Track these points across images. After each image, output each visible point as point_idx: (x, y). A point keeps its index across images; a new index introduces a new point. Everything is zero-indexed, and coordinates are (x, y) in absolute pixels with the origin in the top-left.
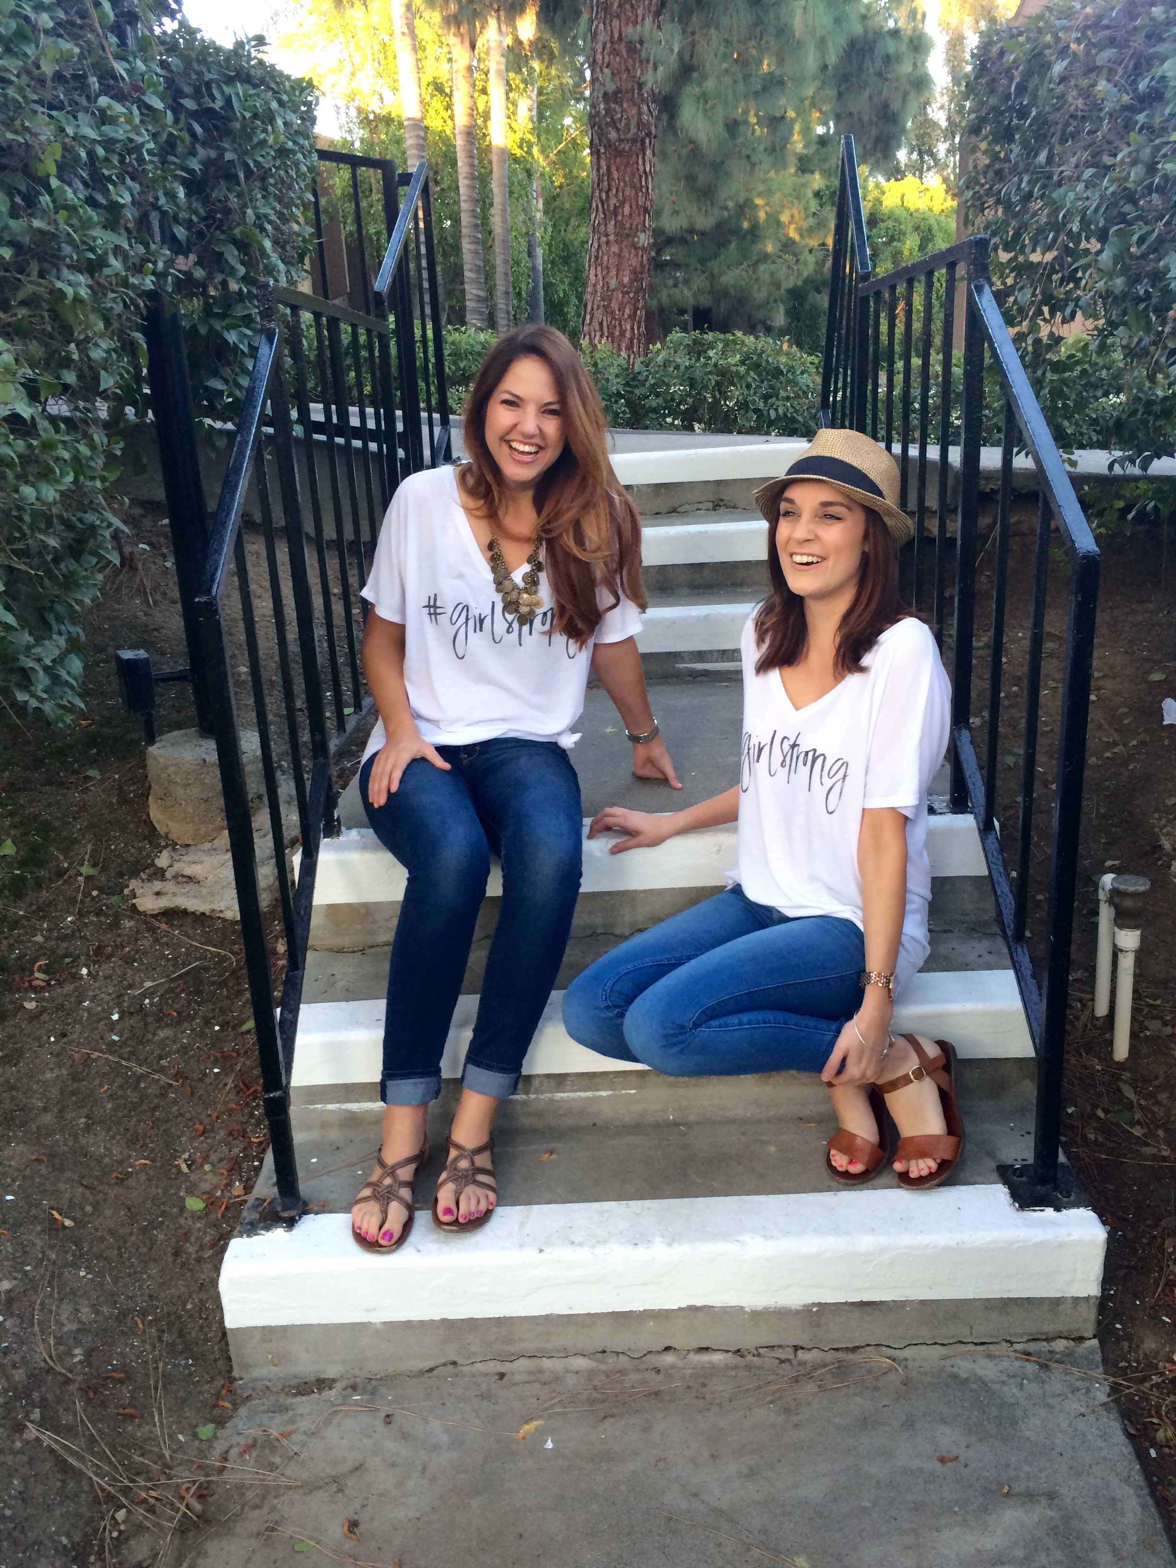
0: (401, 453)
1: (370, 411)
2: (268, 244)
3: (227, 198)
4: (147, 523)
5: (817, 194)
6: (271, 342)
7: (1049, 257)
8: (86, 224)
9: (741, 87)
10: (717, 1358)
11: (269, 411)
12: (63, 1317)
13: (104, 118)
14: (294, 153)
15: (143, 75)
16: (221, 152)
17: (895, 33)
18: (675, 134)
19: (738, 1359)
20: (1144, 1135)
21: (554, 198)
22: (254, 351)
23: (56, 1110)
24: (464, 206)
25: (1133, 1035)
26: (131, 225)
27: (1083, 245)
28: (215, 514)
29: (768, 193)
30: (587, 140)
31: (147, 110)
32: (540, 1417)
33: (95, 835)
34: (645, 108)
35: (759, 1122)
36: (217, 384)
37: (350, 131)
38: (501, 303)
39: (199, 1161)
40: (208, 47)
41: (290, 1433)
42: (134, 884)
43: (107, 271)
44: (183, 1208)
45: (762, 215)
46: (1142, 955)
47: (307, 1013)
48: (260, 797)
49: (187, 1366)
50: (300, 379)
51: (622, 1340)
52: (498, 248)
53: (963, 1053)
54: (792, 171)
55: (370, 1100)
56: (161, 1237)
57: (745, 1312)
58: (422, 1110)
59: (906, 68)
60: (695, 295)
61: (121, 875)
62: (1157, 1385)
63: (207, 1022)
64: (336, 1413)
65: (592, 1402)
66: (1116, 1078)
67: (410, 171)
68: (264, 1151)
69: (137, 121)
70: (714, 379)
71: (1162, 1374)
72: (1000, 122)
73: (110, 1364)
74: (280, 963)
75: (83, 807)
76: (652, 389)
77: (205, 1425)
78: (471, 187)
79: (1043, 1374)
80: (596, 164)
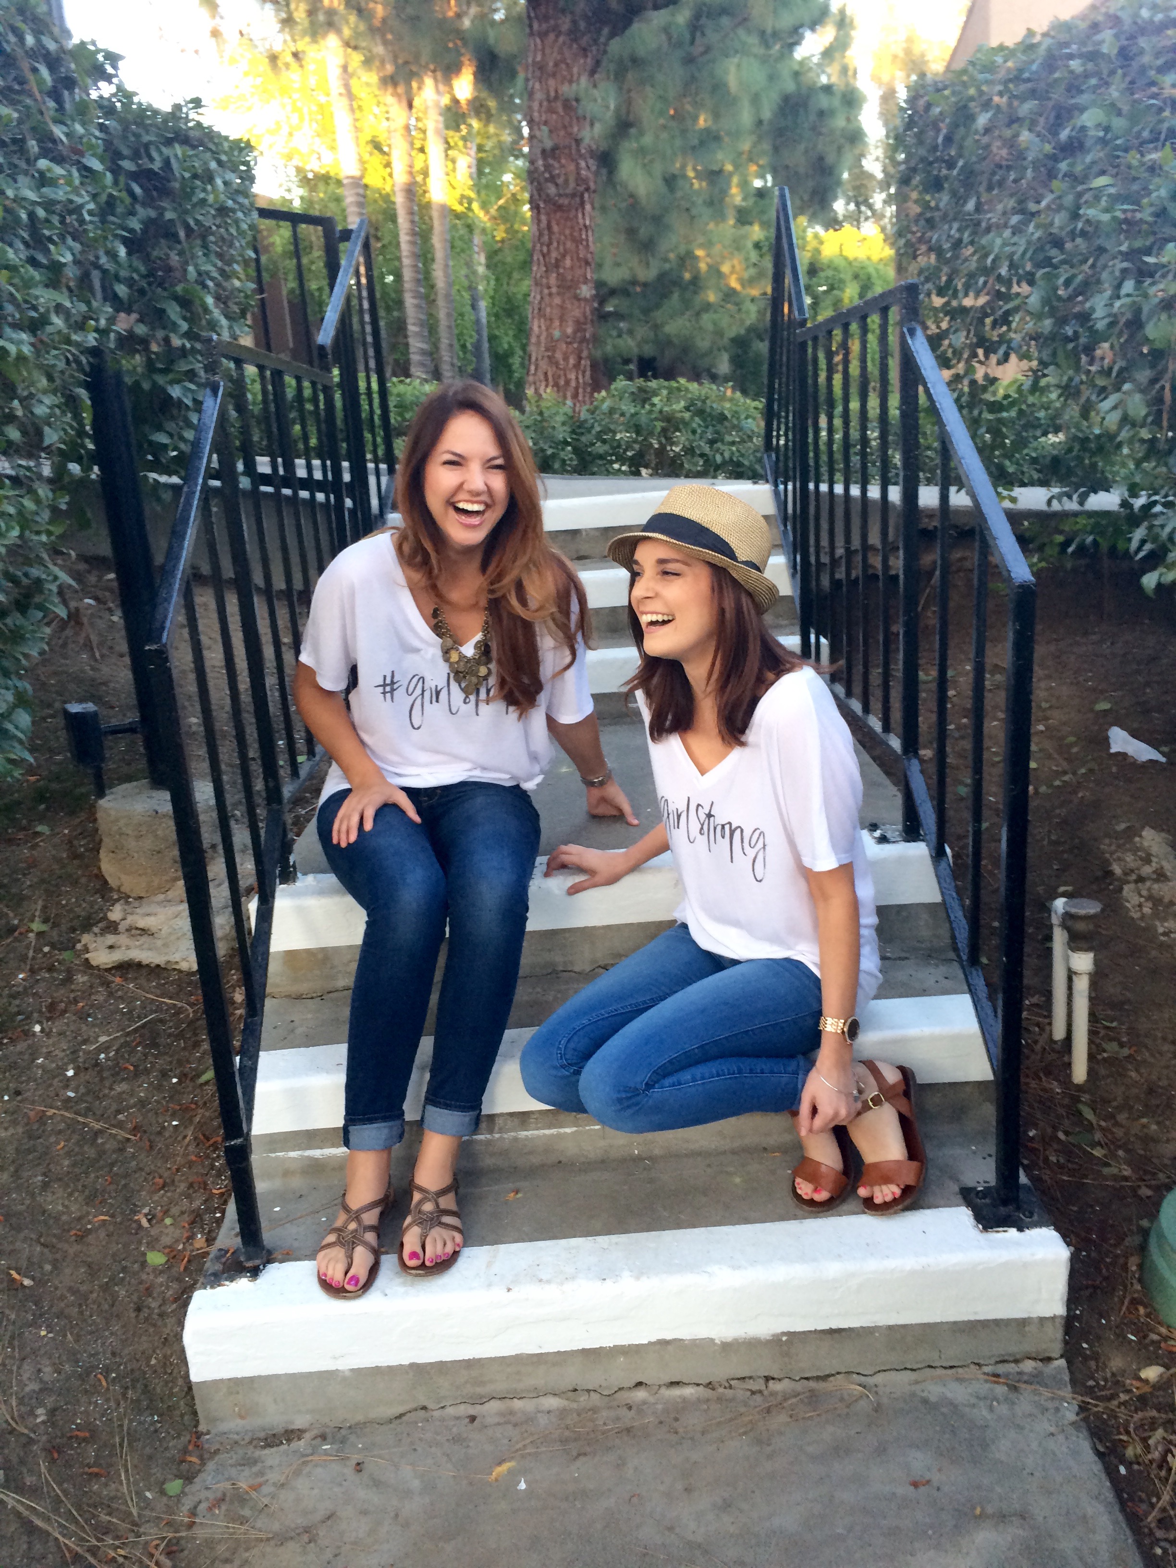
0: (349, 503)
1: (316, 463)
2: (210, 300)
3: (167, 255)
4: (92, 579)
5: (757, 246)
6: (215, 395)
7: (982, 300)
8: (28, 284)
9: (678, 142)
10: (688, 1391)
11: (215, 464)
12: (25, 1376)
13: (43, 180)
14: (233, 211)
15: (81, 138)
16: (161, 211)
17: (828, 89)
18: (615, 188)
19: (708, 1393)
20: (1105, 1156)
21: (496, 252)
22: (198, 405)
23: (12, 1169)
24: (406, 261)
25: (1091, 1057)
26: (72, 284)
27: (1015, 289)
28: (162, 567)
29: (708, 245)
30: (526, 196)
31: (86, 172)
32: (511, 1459)
33: (46, 890)
34: (583, 164)
35: (724, 1153)
36: (162, 438)
37: (290, 190)
38: (445, 355)
39: (160, 1215)
40: (146, 110)
41: (260, 1485)
42: (86, 938)
43: (49, 329)
44: (144, 1264)
45: (703, 266)
46: (1097, 979)
47: (266, 1060)
48: (214, 846)
49: (152, 1422)
50: (245, 431)
51: (594, 1378)
52: (441, 302)
53: (922, 1078)
54: (731, 222)
55: (333, 1146)
56: (123, 1293)
57: (715, 1345)
58: (385, 1155)
59: (839, 122)
60: (639, 345)
61: (73, 930)
62: (1124, 1404)
63: (165, 1075)
64: (305, 1463)
65: (564, 1441)
66: (1076, 1100)
67: (350, 227)
68: (225, 1202)
69: (77, 182)
70: (659, 425)
71: (1129, 1391)
72: (929, 172)
73: (74, 1423)
74: (238, 1012)
75: (33, 864)
76: (599, 436)
77: (171, 1480)
78: (413, 243)
79: (1013, 1396)
80: (537, 219)
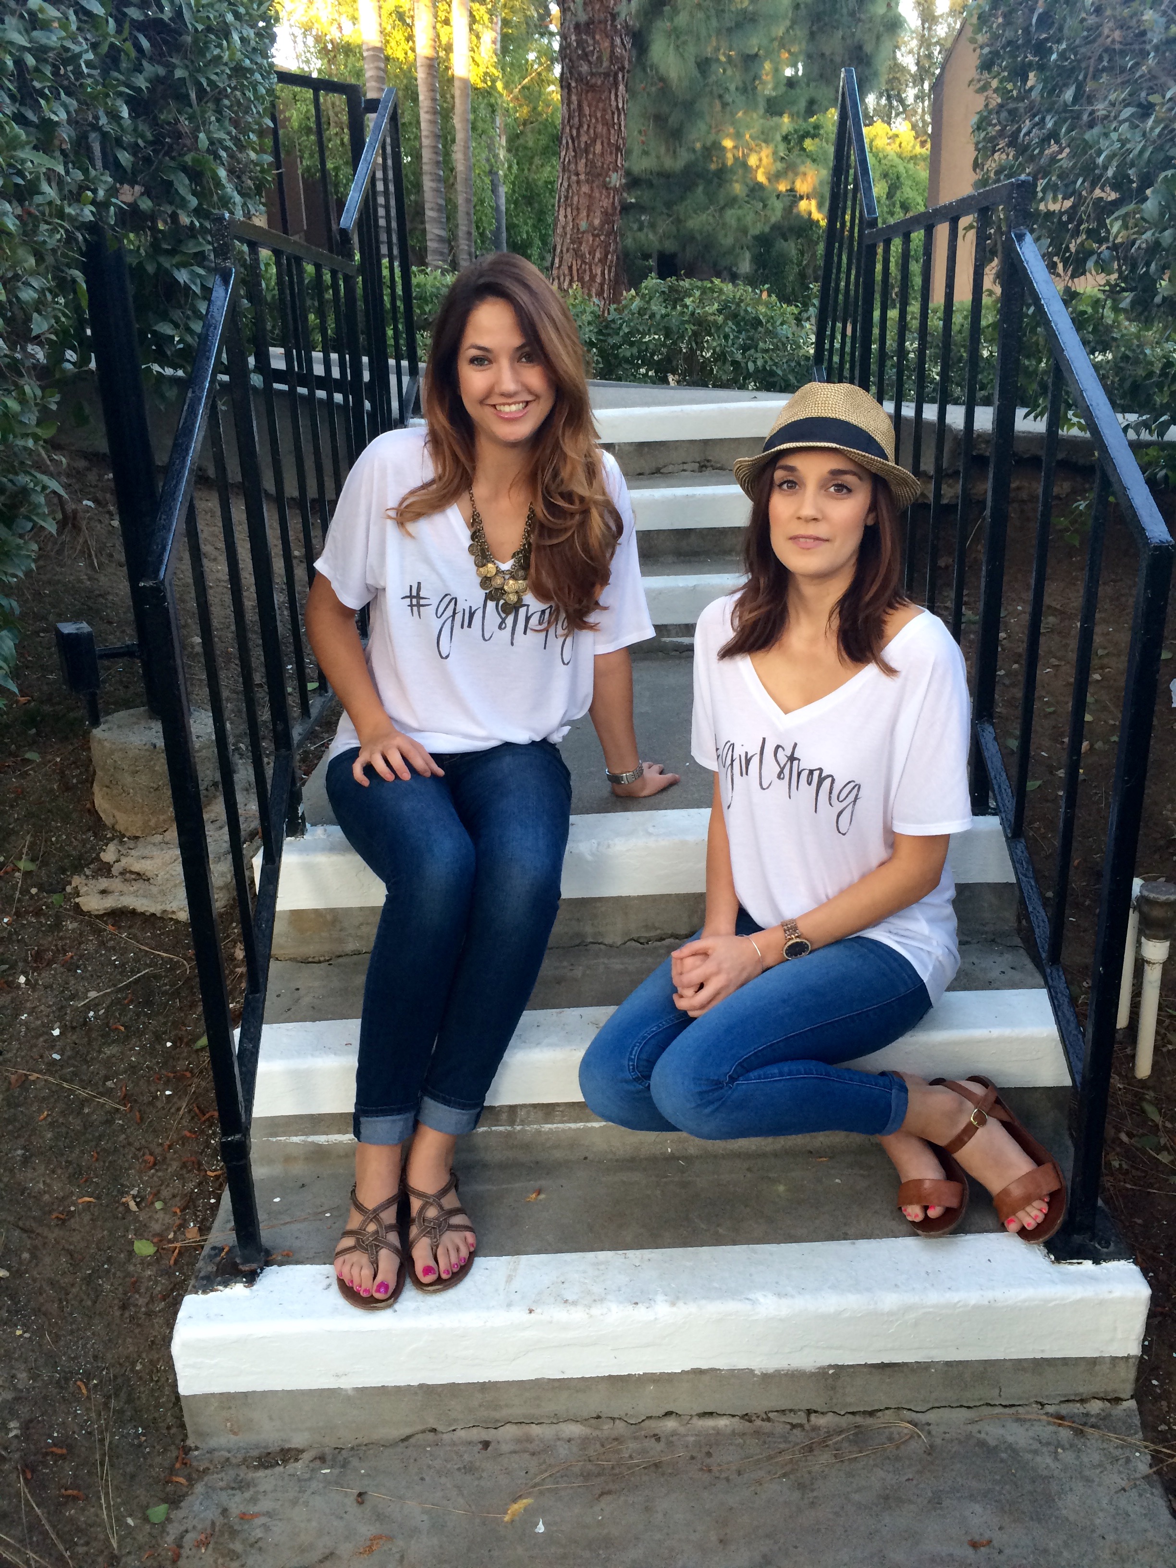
0: (367, 405)
1: (334, 356)
2: (222, 173)
3: (177, 121)
4: (92, 477)
5: (786, 138)
6: (226, 282)
8: (13, 144)
9: (714, 23)
10: (722, 1422)
11: (224, 360)
13: (34, 22)
14: (251, 72)
16: (171, 68)
18: (644, 70)
19: (744, 1426)
20: (1172, 1162)
21: (518, 136)
22: (207, 293)
24: (425, 142)
26: (67, 146)
28: (164, 473)
29: (736, 136)
30: (556, 74)
31: (85, 15)
32: (528, 1495)
33: (34, 825)
34: (618, 41)
35: (765, 1155)
36: (166, 329)
37: (308, 62)
38: (463, 244)
39: (149, 1197)
41: (252, 1515)
42: (77, 880)
43: (38, 199)
44: (131, 1253)
45: (729, 158)
47: (270, 1034)
48: (214, 785)
49: (138, 1436)
50: (258, 321)
51: (621, 1405)
52: (459, 187)
54: (761, 112)
55: (340, 1133)
56: (107, 1287)
57: (755, 1375)
58: (399, 1149)
59: (880, 8)
60: (661, 241)
61: (63, 870)
63: (159, 1038)
64: (302, 1490)
65: (587, 1476)
66: (1139, 1097)
67: (376, 98)
68: (221, 1187)
69: (74, 27)
70: (690, 328)
73: (50, 1436)
74: (239, 970)
75: (21, 794)
76: (627, 340)
77: (157, 1505)
78: (433, 122)
79: (1079, 1442)
80: (567, 100)
